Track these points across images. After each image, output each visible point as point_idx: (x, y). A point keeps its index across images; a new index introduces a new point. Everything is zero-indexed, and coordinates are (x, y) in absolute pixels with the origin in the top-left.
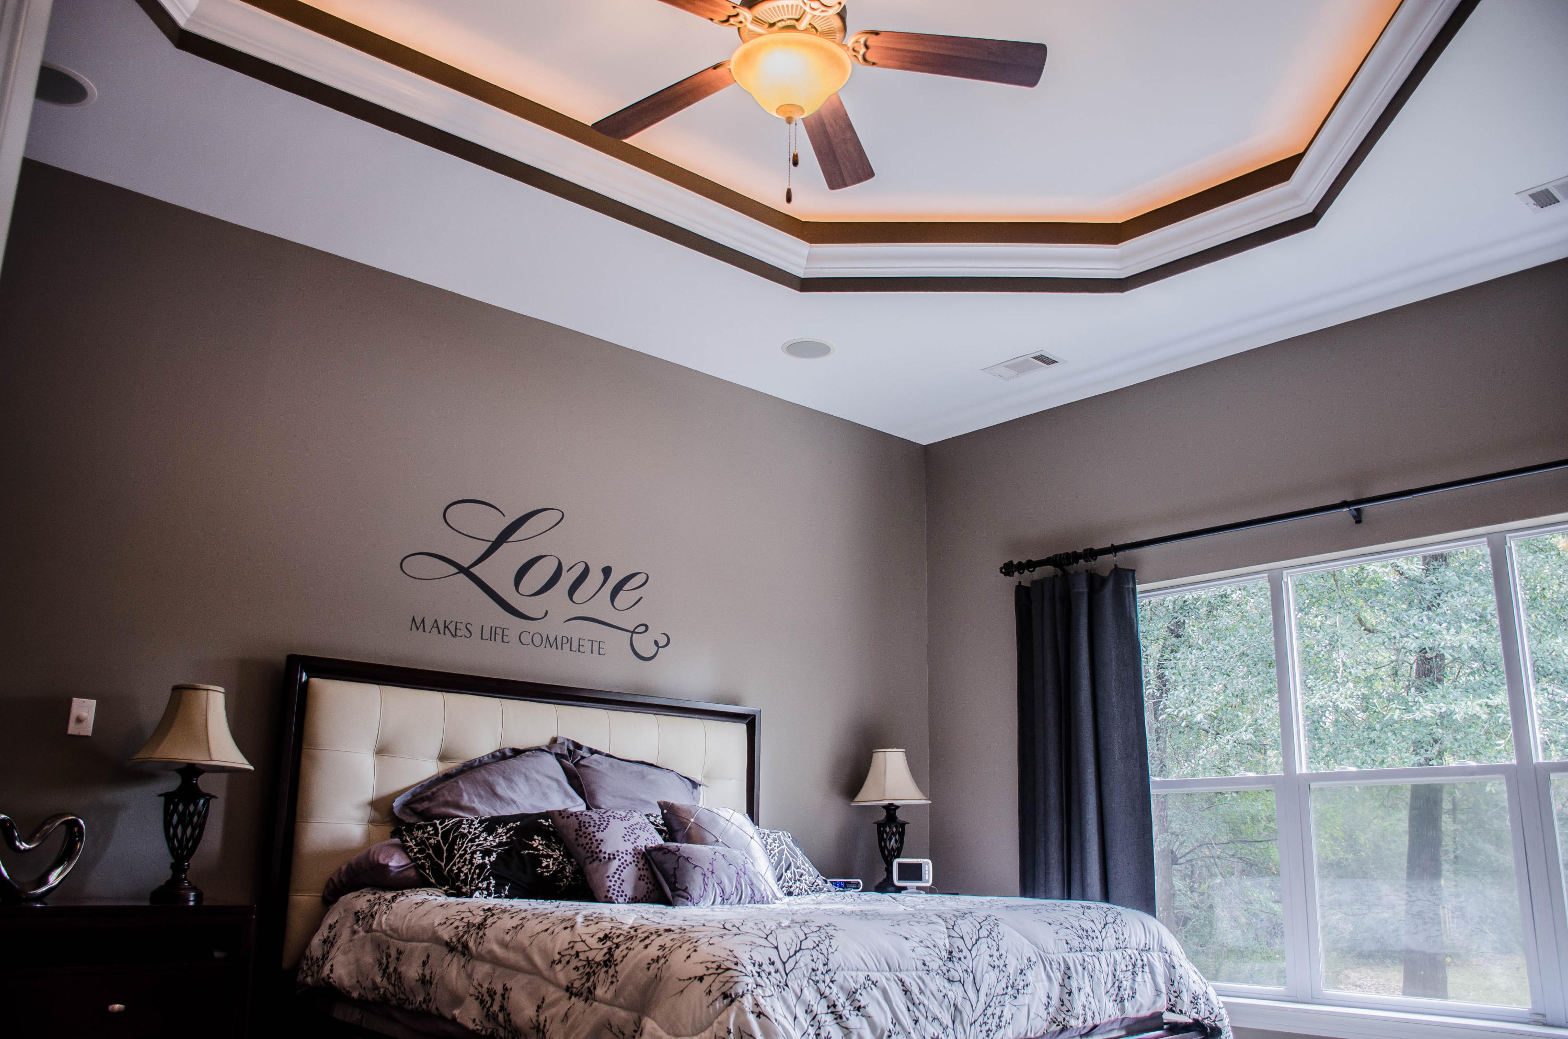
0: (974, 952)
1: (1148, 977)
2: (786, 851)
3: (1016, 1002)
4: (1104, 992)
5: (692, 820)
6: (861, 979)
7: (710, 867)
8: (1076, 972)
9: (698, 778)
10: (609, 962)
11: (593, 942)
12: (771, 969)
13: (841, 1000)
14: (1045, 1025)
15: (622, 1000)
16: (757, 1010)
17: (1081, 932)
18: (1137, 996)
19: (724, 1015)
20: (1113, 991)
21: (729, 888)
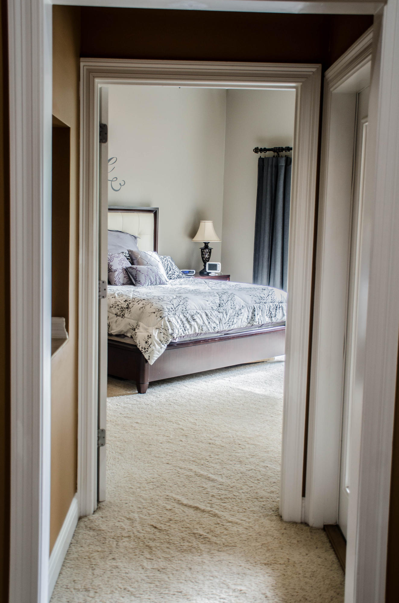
0: (226, 304)
1: (281, 310)
2: (169, 265)
3: (238, 318)
4: (265, 315)
5: (139, 256)
6: (195, 312)
7: (147, 273)
8: (257, 309)
9: (136, 235)
10: (128, 308)
11: (122, 302)
12: (172, 310)
13: (189, 318)
14: (246, 324)
15: (133, 317)
16: (169, 320)
17: (260, 298)
18: (277, 316)
19: (160, 322)
20: (269, 315)
21: (153, 280)
